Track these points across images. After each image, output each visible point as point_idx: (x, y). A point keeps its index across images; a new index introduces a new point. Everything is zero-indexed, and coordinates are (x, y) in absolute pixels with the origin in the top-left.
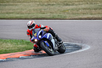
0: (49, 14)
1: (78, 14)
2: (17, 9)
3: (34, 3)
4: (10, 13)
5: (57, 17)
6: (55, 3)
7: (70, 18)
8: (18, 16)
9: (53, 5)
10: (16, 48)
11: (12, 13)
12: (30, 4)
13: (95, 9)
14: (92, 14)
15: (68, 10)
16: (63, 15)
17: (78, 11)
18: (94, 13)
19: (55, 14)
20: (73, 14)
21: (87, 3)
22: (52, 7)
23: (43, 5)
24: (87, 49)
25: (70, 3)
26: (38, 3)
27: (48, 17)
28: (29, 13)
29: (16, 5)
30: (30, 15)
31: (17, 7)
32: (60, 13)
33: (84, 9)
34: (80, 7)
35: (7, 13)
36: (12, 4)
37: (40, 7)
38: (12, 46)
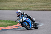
0: (23, 8)
1: (37, 7)
2: (7, 5)
3: (15, 2)
4: (3, 7)
5: (27, 9)
6: (26, 2)
7: (33, 10)
8: (7, 8)
9: (25, 3)
10: (6, 25)
11: (4, 7)
12: (14, 2)
13: (46, 5)
14: (44, 8)
15: (32, 6)
16: (30, 8)
17: (37, 6)
18: (45, 7)
19: (26, 8)
20: (35, 7)
21: (42, 2)
22: (24, 4)
23: (20, 3)
24: (42, 25)
25: (34, 2)
26: (18, 2)
27: (23, 9)
28: (13, 7)
29: (6, 3)
30: (13, 8)
31: (7, 4)
32: (28, 7)
33: (40, 5)
34: (38, 4)
35: (2, 7)
36: (4, 2)
37: (18, 4)
38: (4, 23)
